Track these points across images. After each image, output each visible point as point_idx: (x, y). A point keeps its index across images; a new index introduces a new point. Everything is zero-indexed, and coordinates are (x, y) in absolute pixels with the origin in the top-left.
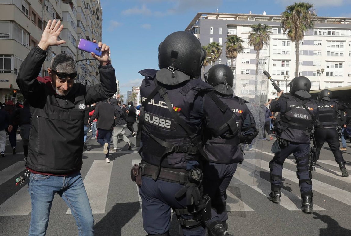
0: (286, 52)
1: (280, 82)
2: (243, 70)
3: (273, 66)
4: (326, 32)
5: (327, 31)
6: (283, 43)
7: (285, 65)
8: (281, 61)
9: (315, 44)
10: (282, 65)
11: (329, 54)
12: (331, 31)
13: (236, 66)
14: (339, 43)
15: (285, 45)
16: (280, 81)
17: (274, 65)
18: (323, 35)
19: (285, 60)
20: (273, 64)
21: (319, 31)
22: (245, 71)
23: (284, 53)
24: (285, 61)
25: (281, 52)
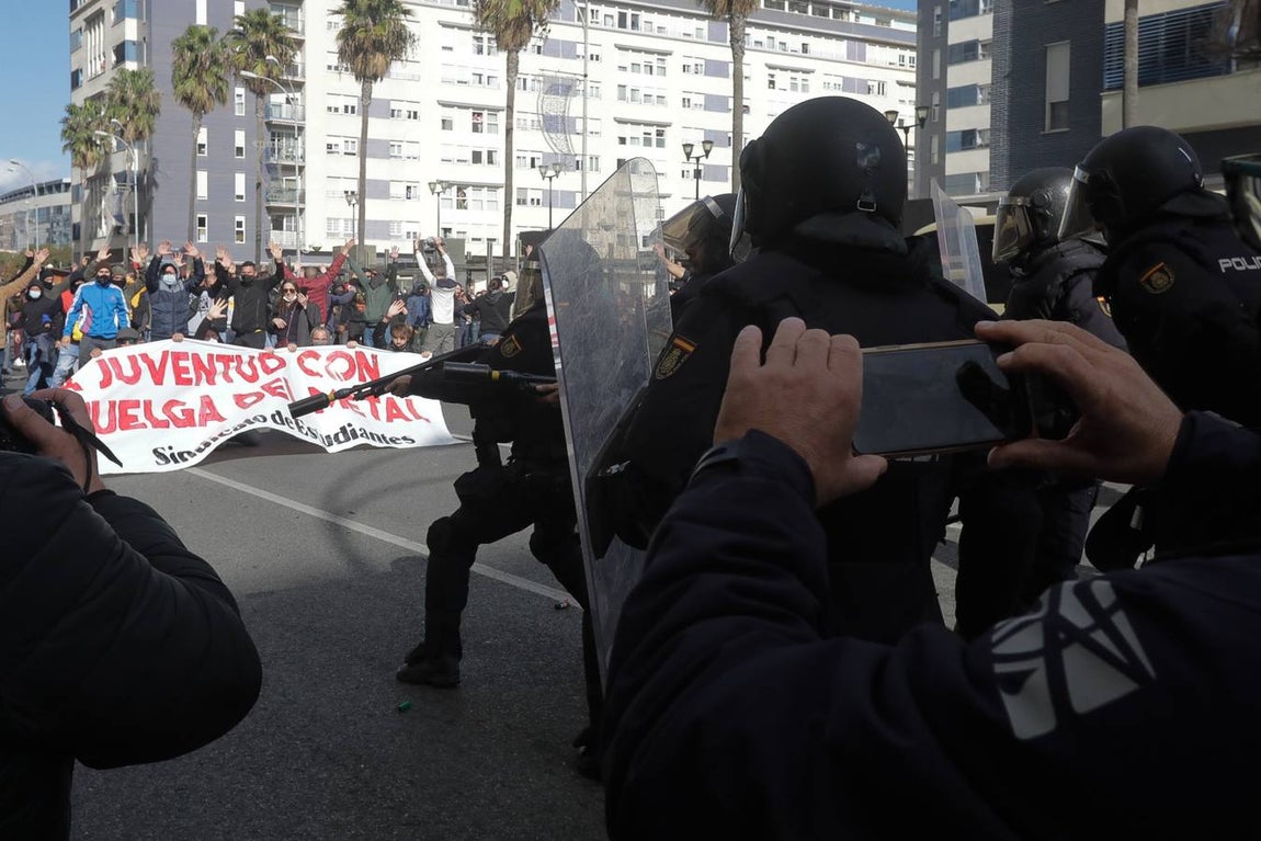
0: (484, 79)
1: (469, 191)
2: (332, 141)
3: (444, 128)
4: (612, 17)
5: (615, 11)
6: (475, 42)
7: (485, 126)
8: (471, 111)
9: (578, 56)
10: (476, 128)
11: (624, 94)
12: (629, 12)
13: (304, 119)
14: (653, 59)
15: (480, 51)
16: (466, 186)
17: (446, 124)
18: (603, 26)
19: (484, 109)
20: (444, 121)
21: (592, 11)
22: (340, 141)
23: (480, 82)
24: (485, 113)
25: (471, 78)
